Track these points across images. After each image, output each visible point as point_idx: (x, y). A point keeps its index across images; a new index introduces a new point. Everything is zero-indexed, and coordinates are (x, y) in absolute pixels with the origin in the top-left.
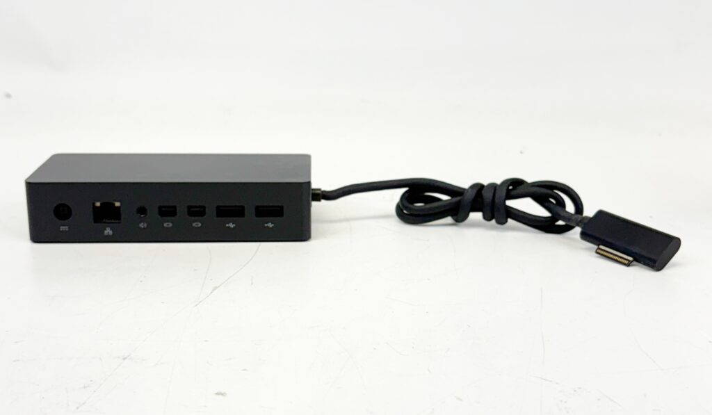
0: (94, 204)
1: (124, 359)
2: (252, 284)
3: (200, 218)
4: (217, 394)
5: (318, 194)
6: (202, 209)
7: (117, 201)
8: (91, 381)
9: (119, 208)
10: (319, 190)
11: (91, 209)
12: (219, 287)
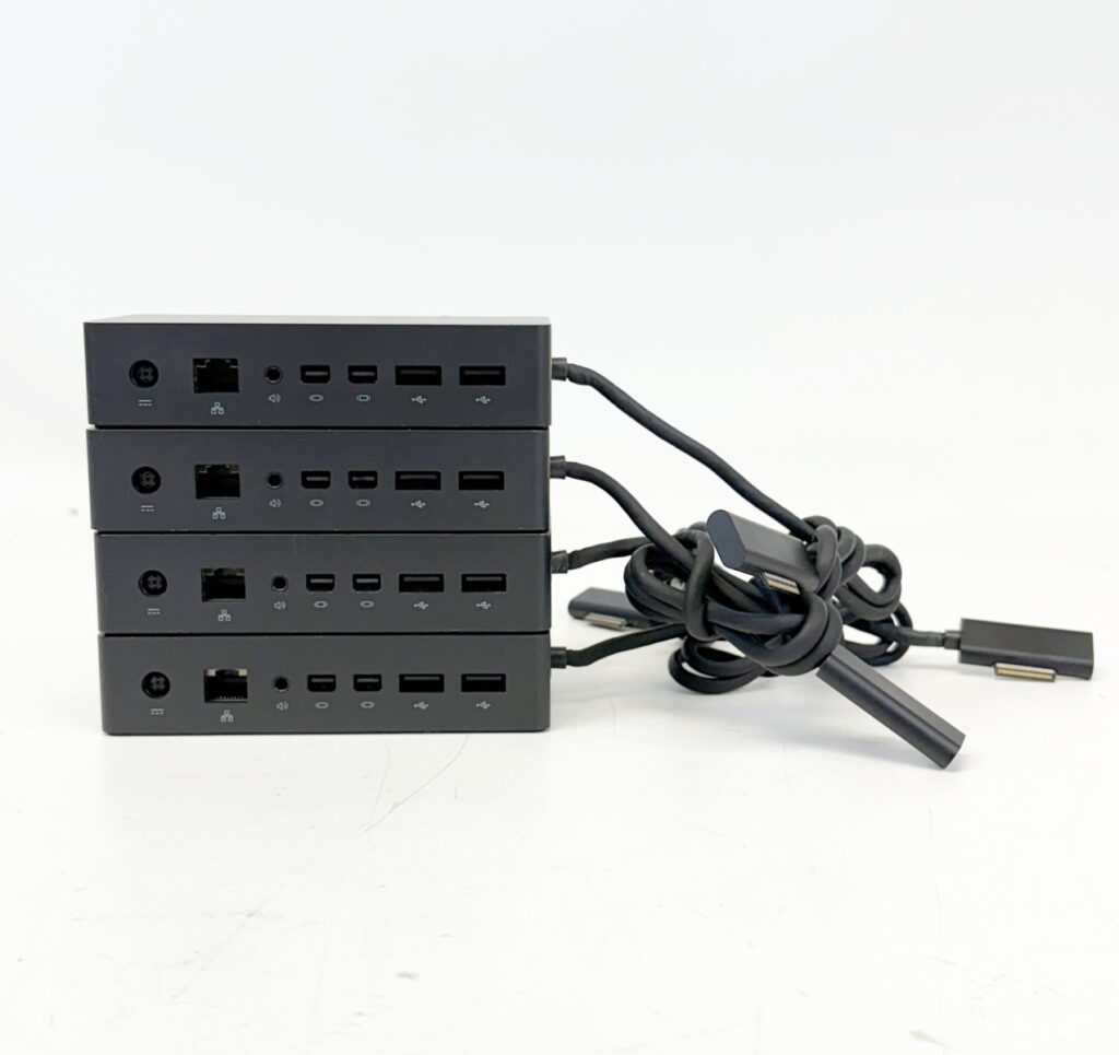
0: (205, 672)
1: (250, 915)
2: (456, 798)
3: (373, 693)
4: (402, 975)
5: (560, 657)
6: (377, 680)
7: (243, 667)
8: (197, 952)
9: (244, 677)
10: (564, 649)
11: (202, 678)
12: (402, 802)
